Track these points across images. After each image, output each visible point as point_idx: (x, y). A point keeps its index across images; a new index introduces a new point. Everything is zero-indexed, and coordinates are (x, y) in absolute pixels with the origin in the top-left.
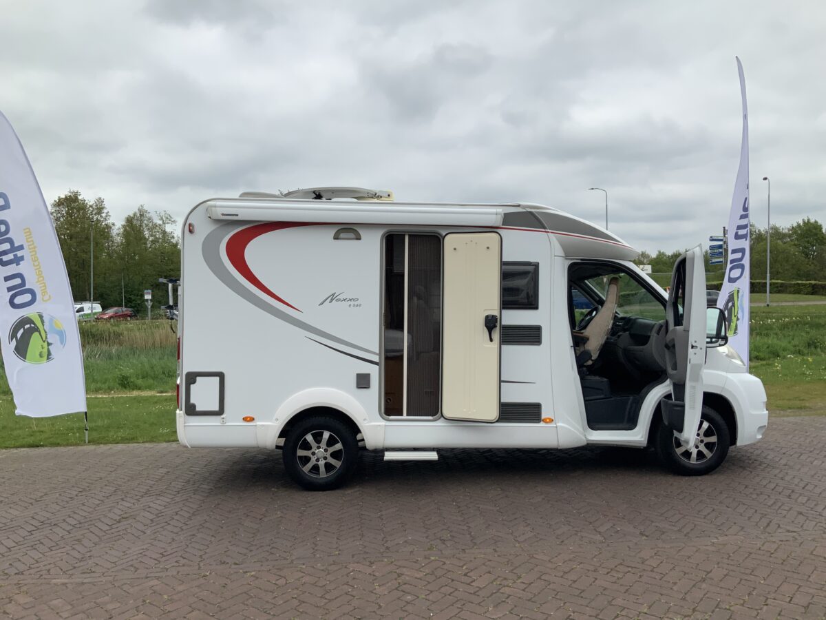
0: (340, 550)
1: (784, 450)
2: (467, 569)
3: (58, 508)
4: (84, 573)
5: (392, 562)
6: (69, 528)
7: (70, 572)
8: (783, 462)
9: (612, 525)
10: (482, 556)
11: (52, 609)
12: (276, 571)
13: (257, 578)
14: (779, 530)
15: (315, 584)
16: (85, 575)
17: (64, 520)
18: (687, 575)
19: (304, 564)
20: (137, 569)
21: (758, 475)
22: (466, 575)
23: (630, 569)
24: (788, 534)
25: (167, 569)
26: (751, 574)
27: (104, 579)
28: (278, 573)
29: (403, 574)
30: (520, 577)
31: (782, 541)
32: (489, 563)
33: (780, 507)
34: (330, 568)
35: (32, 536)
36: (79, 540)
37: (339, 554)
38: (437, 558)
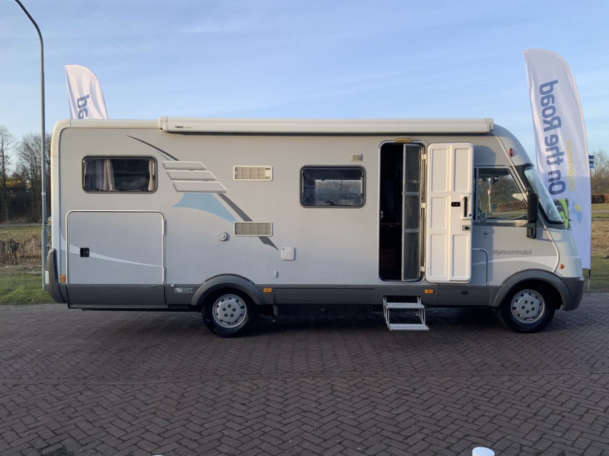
2: (379, 383)
5: (328, 378)
6: (114, 352)
7: (117, 378)
12: (251, 380)
15: (276, 389)
16: (127, 380)
17: (111, 347)
21: (591, 330)
22: (378, 387)
23: (492, 388)
26: (579, 393)
29: (335, 385)
31: (604, 373)
34: (286, 380)
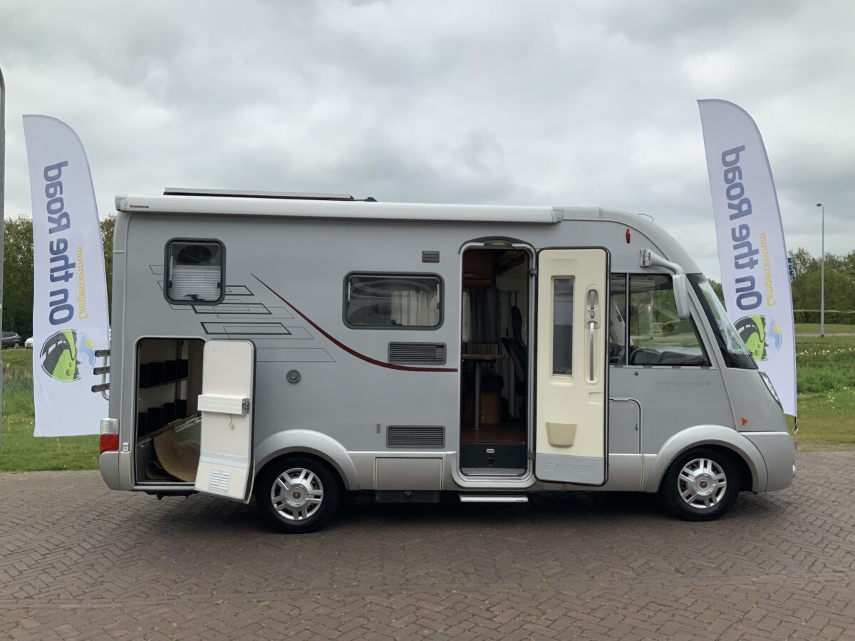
0: (358, 581)
1: (834, 486)
2: (489, 603)
3: (74, 531)
4: (95, 598)
5: (411, 595)
6: (83, 552)
7: (80, 598)
8: (833, 498)
9: (645, 560)
10: (506, 591)
11: (59, 635)
12: (290, 600)
13: (271, 608)
14: (825, 570)
15: (329, 616)
16: (95, 601)
17: (79, 545)
18: (722, 615)
19: (319, 595)
20: (148, 596)
22: (487, 610)
23: (662, 607)
24: (833, 574)
25: (179, 597)
26: (792, 615)
27: (113, 606)
28: (292, 604)
29: (422, 608)
30: (544, 614)
31: (828, 581)
32: (514, 598)
33: (827, 545)
34: (346, 599)
35: (45, 560)
36: (92, 565)
37: (357, 585)
38: (459, 592)
